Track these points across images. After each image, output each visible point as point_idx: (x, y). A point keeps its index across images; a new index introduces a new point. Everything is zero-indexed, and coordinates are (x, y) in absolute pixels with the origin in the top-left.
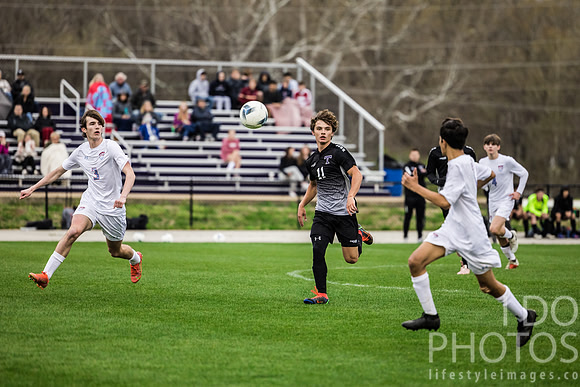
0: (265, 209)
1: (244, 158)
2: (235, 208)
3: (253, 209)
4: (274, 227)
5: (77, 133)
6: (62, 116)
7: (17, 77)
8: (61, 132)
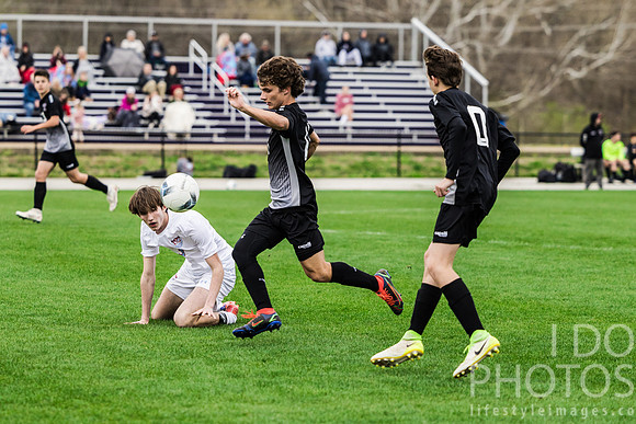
0: (370, 159)
1: (356, 112)
2: (342, 157)
3: (359, 159)
4: (376, 174)
5: (204, 90)
6: (191, 74)
7: (150, 38)
8: (187, 89)
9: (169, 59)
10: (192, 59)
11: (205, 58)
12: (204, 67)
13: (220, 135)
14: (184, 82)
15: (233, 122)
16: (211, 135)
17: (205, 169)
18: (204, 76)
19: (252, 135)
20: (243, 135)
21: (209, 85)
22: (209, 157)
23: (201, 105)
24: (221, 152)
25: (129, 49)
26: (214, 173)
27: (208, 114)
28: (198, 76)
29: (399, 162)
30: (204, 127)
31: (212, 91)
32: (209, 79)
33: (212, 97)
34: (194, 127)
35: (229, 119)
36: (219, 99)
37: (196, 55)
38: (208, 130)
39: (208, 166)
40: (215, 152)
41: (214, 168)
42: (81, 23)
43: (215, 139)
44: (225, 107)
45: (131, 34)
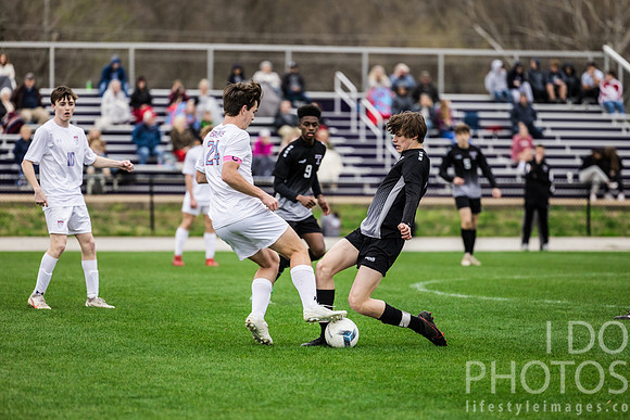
0: (554, 214)
5: (354, 131)
6: (338, 113)
7: (288, 70)
8: (333, 131)
9: (310, 95)
10: (339, 94)
11: (355, 94)
12: (353, 104)
13: (372, 186)
14: (329, 122)
16: (361, 186)
18: (353, 115)
21: (360, 126)
23: (349, 150)
25: (264, 83)
27: (358, 160)
28: (345, 115)
29: (589, 219)
30: (352, 176)
31: (363, 133)
32: (358, 119)
33: (363, 140)
34: (341, 176)
35: (382, 166)
36: (371, 142)
37: (342, 90)
38: (358, 180)
42: (205, 52)
43: (367, 190)
44: (379, 151)
45: (266, 65)
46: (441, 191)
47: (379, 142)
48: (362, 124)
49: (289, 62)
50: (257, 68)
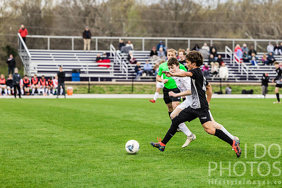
5: (231, 63)
6: (226, 58)
7: (211, 46)
8: (226, 63)
9: (218, 53)
10: (226, 53)
11: (231, 53)
12: (231, 56)
13: (238, 79)
14: (224, 61)
15: (242, 75)
16: (235, 79)
17: (234, 91)
18: (231, 59)
19: (249, 79)
20: (246, 79)
21: (233, 62)
22: (236, 87)
23: (231, 69)
24: (239, 85)
25: (205, 49)
26: (238, 92)
27: (233, 72)
28: (228, 59)
30: (232, 76)
31: (234, 64)
32: (233, 60)
33: (234, 66)
34: (229, 76)
35: (240, 73)
36: (237, 67)
37: (227, 51)
38: (233, 78)
39: (235, 90)
40: (238, 85)
41: (238, 91)
42: (187, 40)
43: (237, 81)
44: (239, 69)
45: (205, 44)
46: (257, 81)
47: (239, 67)
48: (234, 61)
49: (212, 43)
50: (203, 45)
